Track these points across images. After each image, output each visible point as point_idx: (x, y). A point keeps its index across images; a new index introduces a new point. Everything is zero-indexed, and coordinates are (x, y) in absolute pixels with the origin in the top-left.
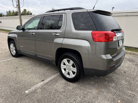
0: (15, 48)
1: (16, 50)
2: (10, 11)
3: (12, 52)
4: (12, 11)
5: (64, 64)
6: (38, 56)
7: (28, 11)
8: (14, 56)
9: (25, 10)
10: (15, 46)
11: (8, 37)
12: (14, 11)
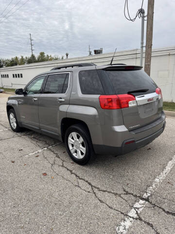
0: (15, 121)
1: (17, 122)
2: (16, 57)
3: (12, 124)
4: (20, 58)
5: (73, 138)
6: (42, 130)
7: (47, 55)
8: (14, 131)
9: (42, 54)
10: (15, 117)
11: (7, 103)
12: (22, 57)
